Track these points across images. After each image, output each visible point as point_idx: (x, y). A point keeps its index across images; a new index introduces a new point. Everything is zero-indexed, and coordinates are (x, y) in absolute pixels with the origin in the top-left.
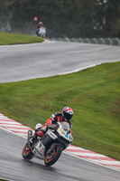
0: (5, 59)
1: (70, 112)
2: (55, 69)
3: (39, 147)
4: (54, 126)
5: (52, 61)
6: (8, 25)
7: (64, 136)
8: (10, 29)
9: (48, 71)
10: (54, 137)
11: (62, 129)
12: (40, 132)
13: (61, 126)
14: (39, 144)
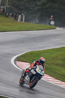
0: (35, 38)
1: (44, 60)
2: (62, 44)
3: (27, 78)
4: (35, 67)
5: (60, 39)
6: (37, 20)
7: (39, 72)
8: (38, 22)
9: (58, 44)
10: (34, 73)
11: (39, 69)
12: (28, 70)
13: (38, 68)
14: (27, 77)
